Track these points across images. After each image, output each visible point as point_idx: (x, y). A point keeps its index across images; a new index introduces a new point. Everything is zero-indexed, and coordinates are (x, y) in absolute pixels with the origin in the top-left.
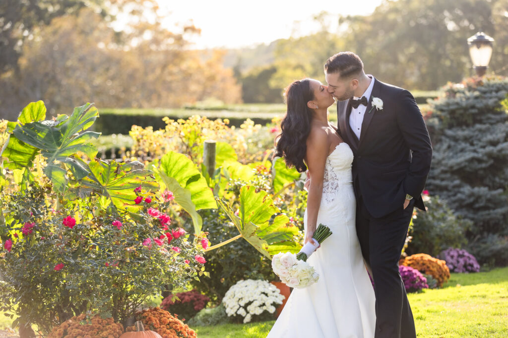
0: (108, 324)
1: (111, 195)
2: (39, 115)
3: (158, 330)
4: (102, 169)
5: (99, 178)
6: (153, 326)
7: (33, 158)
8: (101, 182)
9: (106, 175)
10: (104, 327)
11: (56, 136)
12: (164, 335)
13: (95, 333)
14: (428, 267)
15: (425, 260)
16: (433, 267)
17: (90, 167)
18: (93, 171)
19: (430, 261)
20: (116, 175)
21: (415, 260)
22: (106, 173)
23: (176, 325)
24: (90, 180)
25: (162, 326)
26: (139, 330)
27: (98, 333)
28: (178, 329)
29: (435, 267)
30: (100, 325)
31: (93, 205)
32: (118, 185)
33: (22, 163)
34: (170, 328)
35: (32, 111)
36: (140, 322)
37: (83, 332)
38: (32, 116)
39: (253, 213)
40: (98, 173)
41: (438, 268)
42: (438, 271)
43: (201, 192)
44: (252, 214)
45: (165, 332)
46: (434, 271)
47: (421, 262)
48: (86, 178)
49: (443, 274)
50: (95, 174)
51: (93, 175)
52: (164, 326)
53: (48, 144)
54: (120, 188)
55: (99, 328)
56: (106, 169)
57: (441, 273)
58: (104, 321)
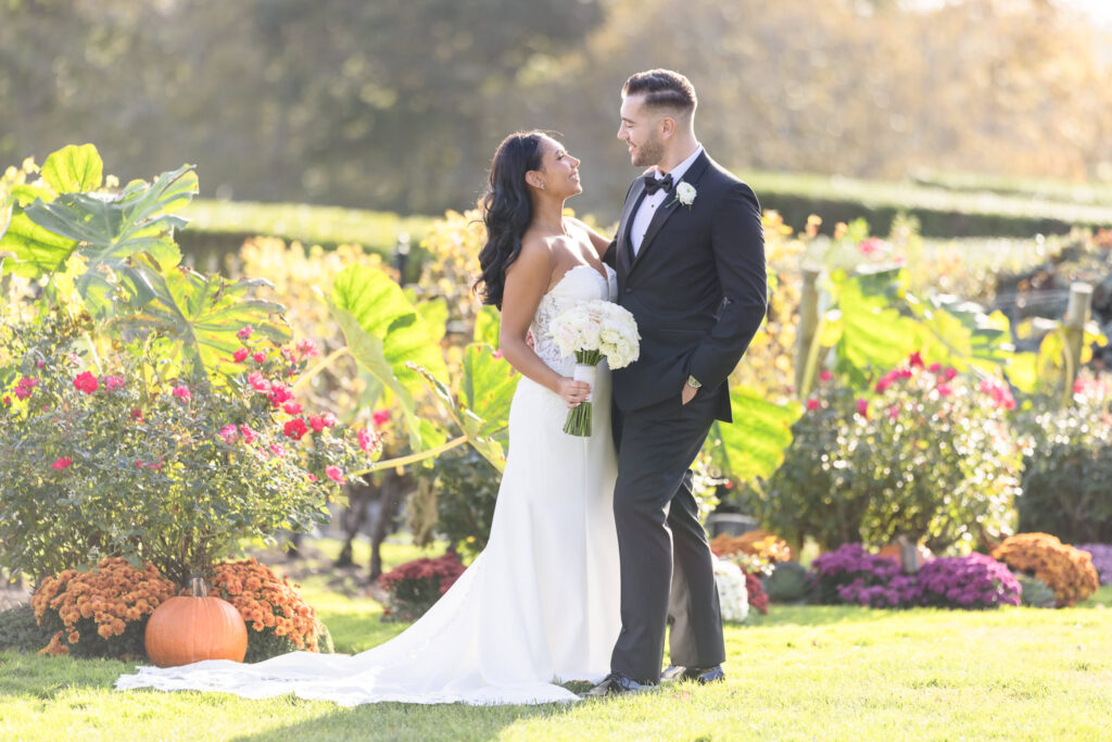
0: (144, 580)
1: (198, 339)
2: (89, 174)
3: (236, 599)
4: (189, 288)
5: (181, 306)
6: (227, 591)
7: (67, 257)
8: (185, 312)
9: (197, 301)
10: (134, 583)
11: (113, 218)
12: (245, 609)
13: (113, 593)
14: (1044, 563)
15: (1041, 548)
16: (1055, 563)
17: (167, 283)
18: (171, 291)
19: (1051, 551)
20: (215, 303)
21: (1020, 546)
22: (196, 296)
23: (273, 593)
24: (160, 306)
25: (245, 593)
26: (194, 594)
27: (120, 594)
28: (274, 602)
29: (1061, 563)
30: (127, 580)
31: (158, 356)
32: (216, 321)
33: (44, 265)
34: (262, 598)
35: (71, 163)
36: (198, 581)
37: (92, 590)
38: (73, 174)
39: (491, 396)
40: (181, 295)
41: (1068, 566)
42: (1064, 572)
43: (418, 348)
44: (489, 399)
45: (247, 604)
46: (1057, 574)
47: (1031, 552)
48: (155, 303)
49: (1078, 582)
50: (175, 297)
51: (170, 297)
52: (250, 593)
53: (94, 232)
54: (219, 328)
55: (123, 585)
56: (198, 290)
57: (1073, 578)
58: (136, 574)
